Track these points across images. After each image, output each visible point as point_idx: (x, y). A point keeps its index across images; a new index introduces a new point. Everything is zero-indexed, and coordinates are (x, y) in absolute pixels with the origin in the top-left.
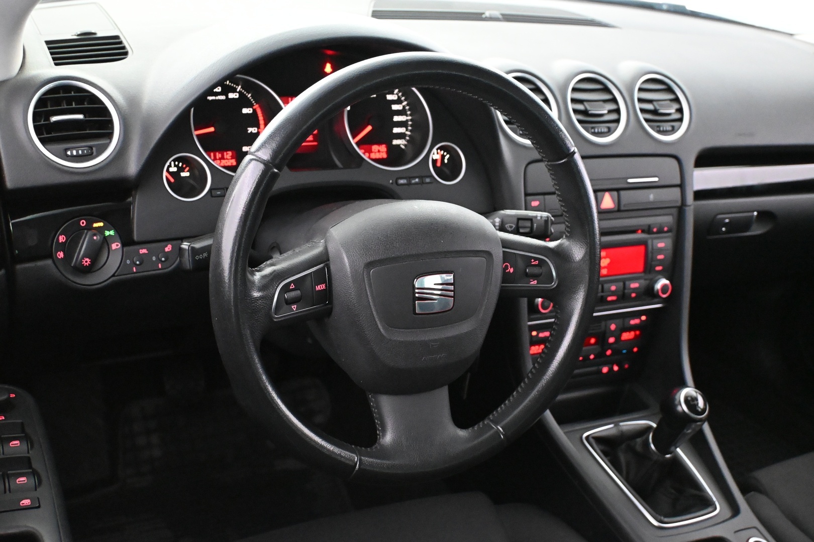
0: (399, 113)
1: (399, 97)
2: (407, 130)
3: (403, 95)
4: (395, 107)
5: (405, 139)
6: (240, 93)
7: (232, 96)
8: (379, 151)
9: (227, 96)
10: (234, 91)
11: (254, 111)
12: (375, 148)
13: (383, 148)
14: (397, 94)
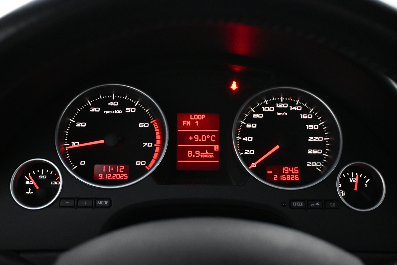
0: (313, 133)
1: (314, 116)
2: (324, 152)
3: (319, 115)
4: (310, 127)
5: (321, 161)
6: (137, 107)
7: (128, 110)
8: (290, 173)
9: (124, 110)
10: (131, 105)
11: (151, 126)
12: (286, 169)
13: (296, 171)
14: (312, 113)
